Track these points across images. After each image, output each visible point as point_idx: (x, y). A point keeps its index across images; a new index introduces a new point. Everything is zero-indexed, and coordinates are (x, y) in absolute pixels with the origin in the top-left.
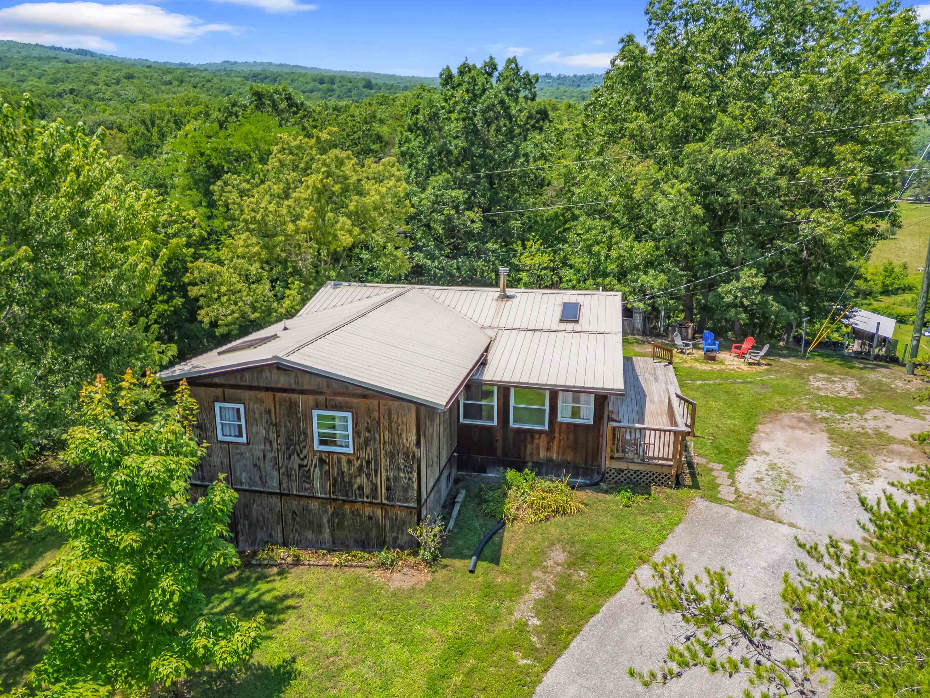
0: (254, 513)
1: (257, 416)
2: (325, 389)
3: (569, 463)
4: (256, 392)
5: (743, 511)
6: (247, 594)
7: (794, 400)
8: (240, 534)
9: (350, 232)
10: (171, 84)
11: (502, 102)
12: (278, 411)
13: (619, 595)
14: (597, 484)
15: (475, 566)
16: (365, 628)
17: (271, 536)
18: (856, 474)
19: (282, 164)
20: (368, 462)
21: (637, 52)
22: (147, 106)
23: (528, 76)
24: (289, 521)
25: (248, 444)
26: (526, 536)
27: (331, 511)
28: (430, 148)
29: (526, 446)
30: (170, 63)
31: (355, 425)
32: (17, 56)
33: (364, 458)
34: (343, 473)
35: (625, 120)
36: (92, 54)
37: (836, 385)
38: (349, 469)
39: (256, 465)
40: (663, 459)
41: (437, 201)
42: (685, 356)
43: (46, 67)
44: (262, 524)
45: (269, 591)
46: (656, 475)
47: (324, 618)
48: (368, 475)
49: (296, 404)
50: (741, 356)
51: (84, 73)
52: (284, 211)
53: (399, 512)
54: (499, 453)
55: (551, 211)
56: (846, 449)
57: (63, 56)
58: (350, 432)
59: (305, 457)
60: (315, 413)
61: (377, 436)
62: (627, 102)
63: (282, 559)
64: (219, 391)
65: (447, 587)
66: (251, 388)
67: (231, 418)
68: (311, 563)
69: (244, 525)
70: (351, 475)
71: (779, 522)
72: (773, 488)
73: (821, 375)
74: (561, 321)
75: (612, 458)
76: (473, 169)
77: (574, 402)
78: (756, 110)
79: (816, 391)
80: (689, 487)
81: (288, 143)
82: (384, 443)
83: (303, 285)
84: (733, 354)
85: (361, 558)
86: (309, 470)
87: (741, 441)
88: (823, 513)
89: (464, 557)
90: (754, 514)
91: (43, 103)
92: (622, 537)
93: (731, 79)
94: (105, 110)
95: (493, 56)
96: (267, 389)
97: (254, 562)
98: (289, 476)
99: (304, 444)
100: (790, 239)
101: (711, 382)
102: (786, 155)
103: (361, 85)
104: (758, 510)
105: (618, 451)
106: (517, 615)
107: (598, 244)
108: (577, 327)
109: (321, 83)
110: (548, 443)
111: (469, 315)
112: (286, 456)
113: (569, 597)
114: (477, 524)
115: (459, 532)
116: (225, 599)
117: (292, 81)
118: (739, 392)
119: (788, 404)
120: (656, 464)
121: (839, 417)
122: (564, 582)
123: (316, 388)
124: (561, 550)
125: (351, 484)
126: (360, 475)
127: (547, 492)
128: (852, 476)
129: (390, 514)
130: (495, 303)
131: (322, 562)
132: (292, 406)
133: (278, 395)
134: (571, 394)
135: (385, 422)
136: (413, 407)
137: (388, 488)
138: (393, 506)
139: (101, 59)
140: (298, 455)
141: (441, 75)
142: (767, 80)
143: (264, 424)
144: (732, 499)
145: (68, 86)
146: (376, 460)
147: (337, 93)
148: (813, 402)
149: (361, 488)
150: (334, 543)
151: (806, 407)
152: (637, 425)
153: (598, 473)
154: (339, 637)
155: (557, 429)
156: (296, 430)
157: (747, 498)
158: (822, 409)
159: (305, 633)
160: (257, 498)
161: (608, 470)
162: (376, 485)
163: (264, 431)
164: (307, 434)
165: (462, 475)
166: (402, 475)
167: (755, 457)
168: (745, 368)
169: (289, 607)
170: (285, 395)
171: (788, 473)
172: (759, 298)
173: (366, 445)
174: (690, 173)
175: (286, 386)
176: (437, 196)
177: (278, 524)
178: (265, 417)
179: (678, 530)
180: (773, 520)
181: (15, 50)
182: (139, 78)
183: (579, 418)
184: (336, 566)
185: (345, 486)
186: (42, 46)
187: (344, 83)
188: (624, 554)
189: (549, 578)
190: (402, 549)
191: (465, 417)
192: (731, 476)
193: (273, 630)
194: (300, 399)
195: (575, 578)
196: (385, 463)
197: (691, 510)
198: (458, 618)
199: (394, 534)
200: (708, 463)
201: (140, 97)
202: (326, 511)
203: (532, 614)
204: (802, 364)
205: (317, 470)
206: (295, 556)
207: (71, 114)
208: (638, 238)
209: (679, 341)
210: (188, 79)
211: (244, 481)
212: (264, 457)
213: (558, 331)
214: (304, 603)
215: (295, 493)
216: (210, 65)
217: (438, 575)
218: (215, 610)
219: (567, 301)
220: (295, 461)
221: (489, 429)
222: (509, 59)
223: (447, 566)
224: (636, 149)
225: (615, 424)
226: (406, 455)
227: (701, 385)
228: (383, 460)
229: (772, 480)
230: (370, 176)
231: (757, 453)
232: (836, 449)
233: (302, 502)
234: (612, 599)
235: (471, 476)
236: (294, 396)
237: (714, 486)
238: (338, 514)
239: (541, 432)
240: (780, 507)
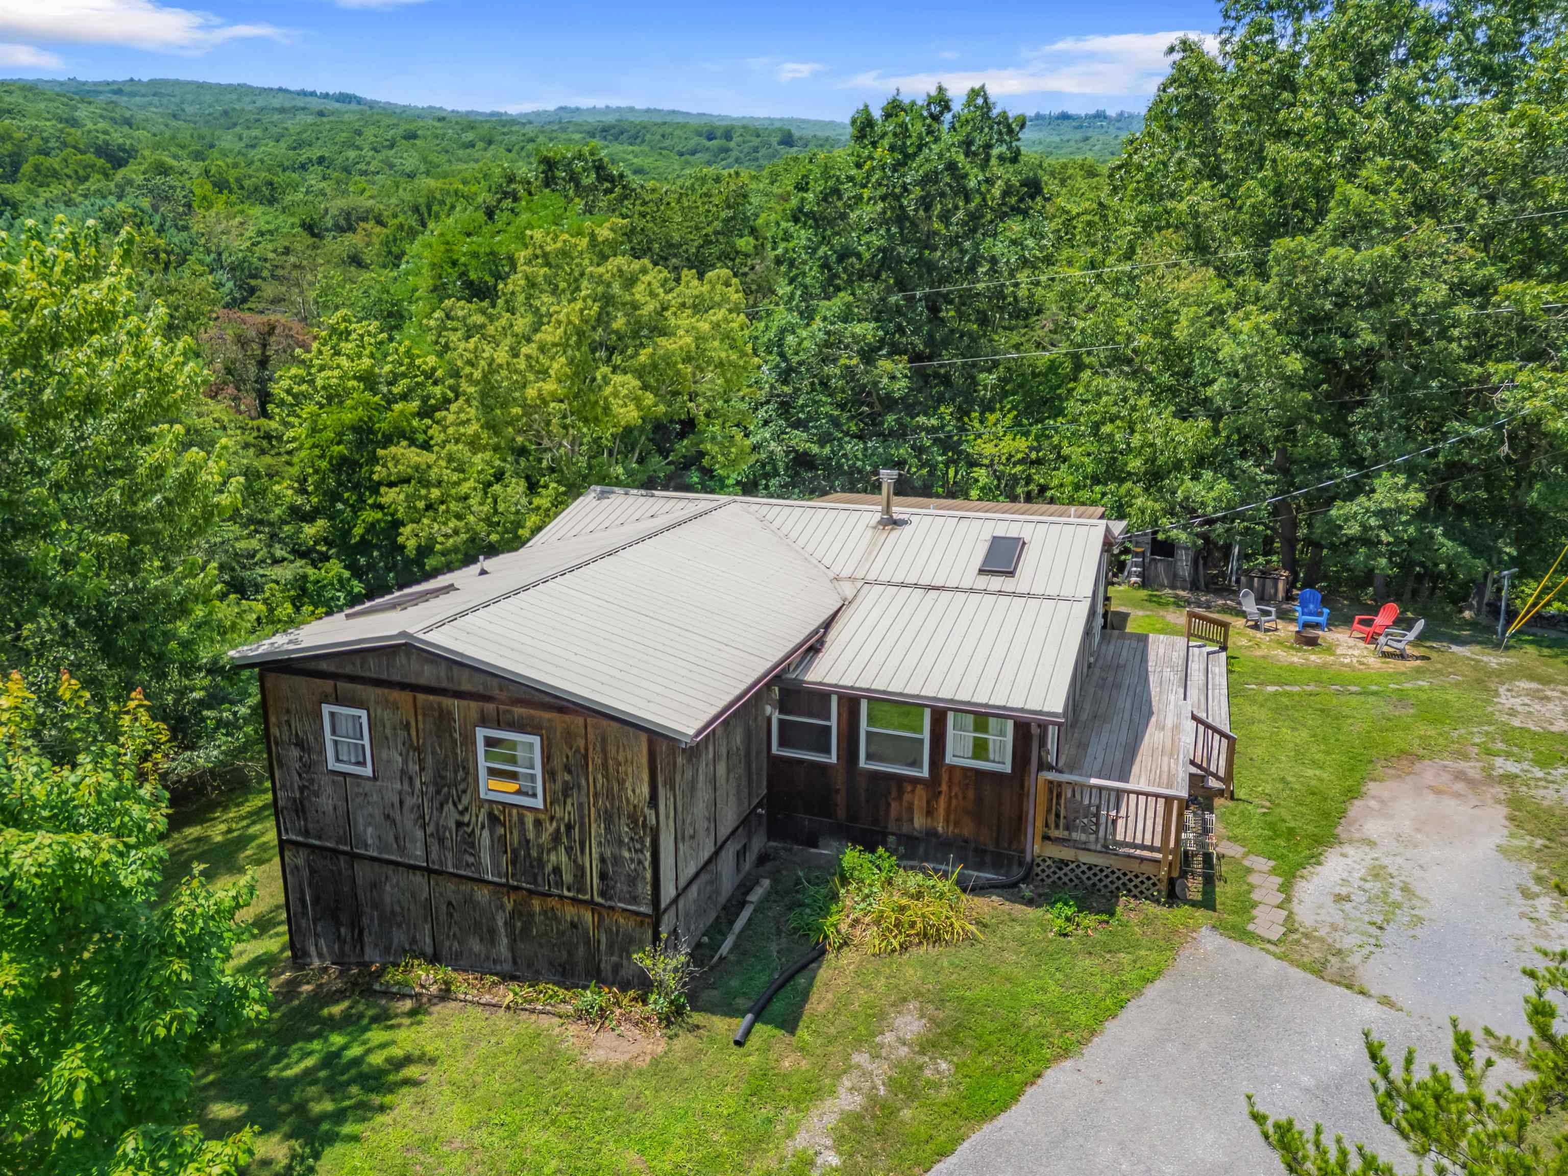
0: (387, 899)
1: (388, 732)
2: (496, 692)
3: (966, 841)
4: (386, 691)
5: (1292, 962)
6: (345, 1047)
7: (1455, 734)
8: (366, 933)
9: (637, 400)
10: (473, 146)
11: (952, 166)
12: (421, 725)
13: (1002, 1120)
14: (1015, 885)
15: (748, 1032)
16: (521, 1138)
17: (414, 941)
18: (1548, 900)
19: (532, 284)
20: (569, 827)
21: (1196, 69)
22: (432, 183)
23: (1007, 118)
24: (443, 917)
25: (375, 778)
26: (858, 980)
27: (509, 906)
28: (823, 250)
29: (889, 805)
30: (478, 113)
31: (547, 758)
32: (250, 107)
33: (563, 819)
34: (528, 842)
35: (1172, 195)
36: (360, 101)
37: (1550, 706)
38: (538, 835)
39: (387, 817)
40: (1143, 847)
41: (832, 342)
42: (1259, 635)
43: (289, 124)
44: (399, 919)
45: (383, 1046)
46: (1130, 876)
47: (459, 1109)
48: (569, 850)
49: (450, 713)
50: (1372, 639)
51: (342, 131)
52: (522, 364)
53: (621, 921)
54: (841, 813)
55: (1043, 358)
56: (1539, 842)
57: (315, 104)
58: (538, 771)
59: (466, 809)
60: (481, 733)
61: (583, 782)
62: (1181, 161)
63: (423, 986)
64: (327, 686)
65: (685, 1070)
66: (378, 683)
67: (351, 733)
68: (469, 997)
69: (372, 919)
70: (540, 847)
71: (1362, 993)
72: (1367, 918)
73: (1524, 684)
74: (981, 571)
75: (1046, 838)
76: (902, 285)
77: (976, 730)
78: (1416, 174)
79: (1505, 718)
80: (1194, 904)
81: (541, 247)
82: (596, 795)
83: (562, 489)
84: (1356, 634)
85: (551, 997)
86: (473, 831)
87: (1326, 815)
88: (1459, 979)
89: (731, 1011)
90: (1313, 972)
91: (276, 179)
92: (1037, 998)
93: (1369, 116)
94: (364, 190)
95: (945, 85)
96: (403, 686)
97: (377, 987)
98: (441, 841)
99: (462, 787)
100: (1480, 418)
101: (1296, 689)
102: (1471, 259)
103: (774, 140)
104: (1325, 963)
105: (1057, 826)
106: (801, 1140)
107: (1112, 421)
108: (1008, 584)
109: (710, 139)
110: (928, 802)
111: (818, 555)
112: (436, 804)
113: (906, 1114)
114: (774, 948)
115: (739, 962)
116: (310, 1054)
117: (663, 136)
118: (1346, 711)
119: (1441, 740)
120: (1129, 856)
121: (1540, 774)
122: (905, 1082)
123: (481, 689)
124: (916, 1014)
125: (541, 864)
126: (555, 848)
127: (912, 897)
128: (1537, 902)
129: (607, 921)
130: (870, 533)
131: (487, 998)
132: (444, 718)
133: (421, 697)
134: (971, 717)
135: (596, 758)
136: (644, 737)
137: (603, 876)
138: (612, 908)
139: (371, 108)
140: (455, 805)
141: (854, 122)
142: (1440, 117)
143: (400, 746)
144: (1274, 937)
145: (315, 153)
146: (582, 825)
147: (735, 153)
148: (1493, 740)
149: (557, 870)
150: (515, 963)
151: (1476, 750)
152: (1094, 781)
153: (1020, 864)
154: (472, 1151)
155: (945, 778)
156: (451, 761)
157: (1306, 935)
158: (1508, 755)
159: (416, 1137)
160: (390, 872)
161: (1039, 860)
162: (582, 869)
163: (400, 759)
164: (467, 770)
165: (776, 849)
166: (627, 855)
167: (1347, 849)
168: (1374, 662)
169: (406, 1082)
170: (431, 698)
171: (1405, 889)
172: (1411, 530)
173: (566, 796)
174: (1281, 292)
175: (434, 683)
176: (828, 333)
177: (426, 920)
178: (402, 734)
179: (1152, 991)
180: (1349, 987)
181: (248, 99)
182: (425, 138)
183: (987, 760)
184: (508, 1007)
185: (532, 866)
186: (287, 91)
187: (748, 138)
188: (1032, 1034)
189: (880, 1071)
190: (624, 988)
191: (782, 744)
192: (1286, 888)
193: (366, 1124)
194: (455, 705)
195: (928, 1073)
196: (596, 830)
197: (1187, 953)
198: (689, 1136)
199: (615, 959)
200: (1245, 855)
201: (423, 168)
202: (502, 907)
203: (829, 1142)
204: (1493, 660)
205: (486, 833)
206: (446, 983)
207: (310, 198)
208: (1183, 414)
209: (1250, 605)
210: (500, 138)
211: (370, 842)
212: (401, 803)
213: (972, 590)
214: (432, 1075)
215: (451, 870)
216: (538, 114)
217: (678, 1044)
218: (289, 1073)
219: (1002, 534)
220: (450, 816)
221: (823, 768)
222: (973, 90)
223: (698, 1027)
224: (1189, 249)
225: (1051, 776)
226: (633, 818)
227: (1275, 694)
228: (594, 826)
229: (1369, 901)
230: (689, 302)
231: (1351, 841)
232: (1516, 842)
233: (463, 888)
234: (987, 1128)
235: (790, 850)
236: (447, 702)
237: (1246, 906)
238: (521, 914)
239: (915, 781)
240: (1371, 960)
